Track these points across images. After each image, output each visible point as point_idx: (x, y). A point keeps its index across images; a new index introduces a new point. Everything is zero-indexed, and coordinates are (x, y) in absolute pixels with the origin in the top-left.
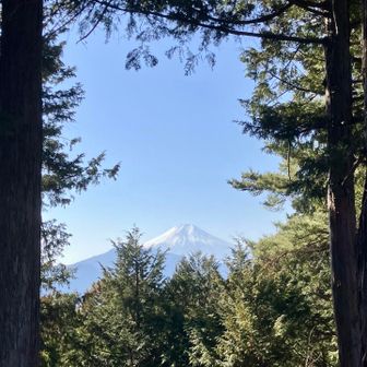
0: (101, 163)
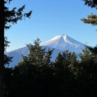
0: (23, 10)
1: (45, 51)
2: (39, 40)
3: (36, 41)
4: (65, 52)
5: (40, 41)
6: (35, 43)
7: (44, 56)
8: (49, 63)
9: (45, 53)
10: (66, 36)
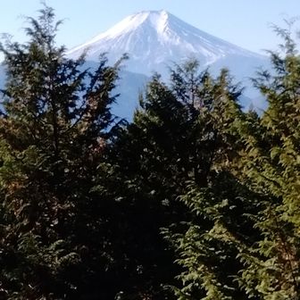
1: (81, 69)
2: (50, 15)
3: (35, 23)
4: (181, 71)
5: (55, 20)
6: (31, 33)
7: (80, 94)
8: (104, 126)
9: (82, 76)
10: (166, 17)
